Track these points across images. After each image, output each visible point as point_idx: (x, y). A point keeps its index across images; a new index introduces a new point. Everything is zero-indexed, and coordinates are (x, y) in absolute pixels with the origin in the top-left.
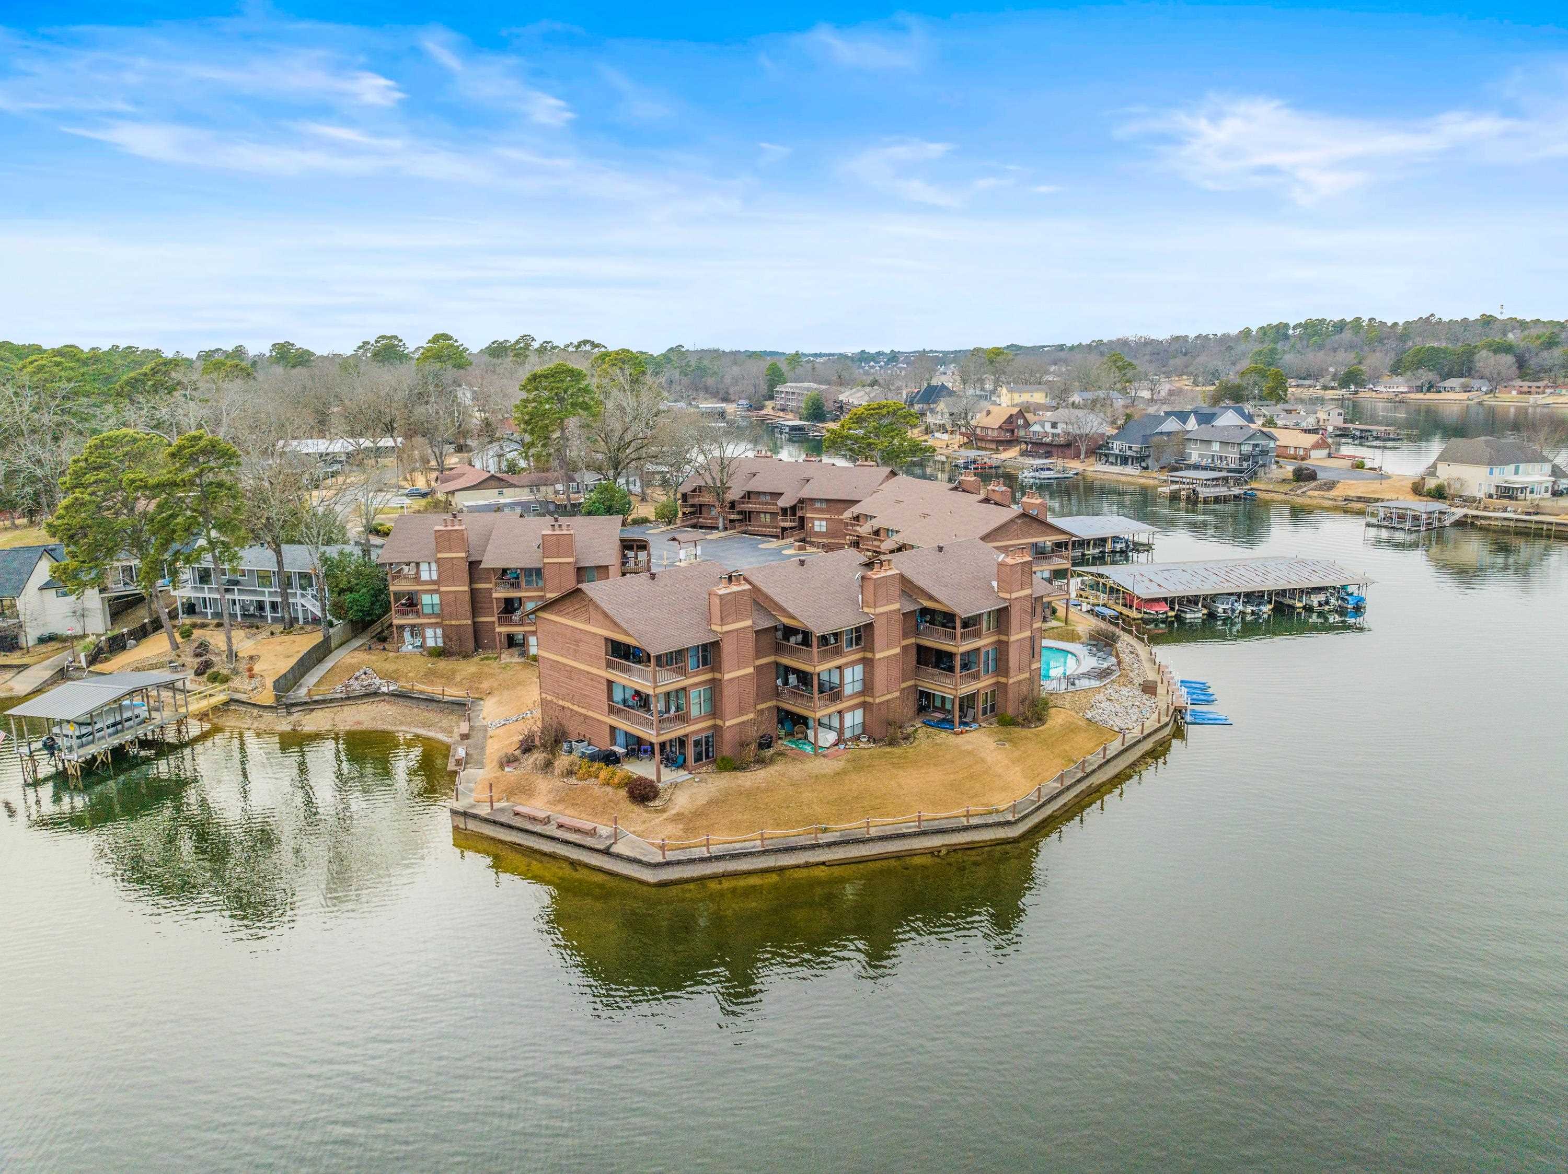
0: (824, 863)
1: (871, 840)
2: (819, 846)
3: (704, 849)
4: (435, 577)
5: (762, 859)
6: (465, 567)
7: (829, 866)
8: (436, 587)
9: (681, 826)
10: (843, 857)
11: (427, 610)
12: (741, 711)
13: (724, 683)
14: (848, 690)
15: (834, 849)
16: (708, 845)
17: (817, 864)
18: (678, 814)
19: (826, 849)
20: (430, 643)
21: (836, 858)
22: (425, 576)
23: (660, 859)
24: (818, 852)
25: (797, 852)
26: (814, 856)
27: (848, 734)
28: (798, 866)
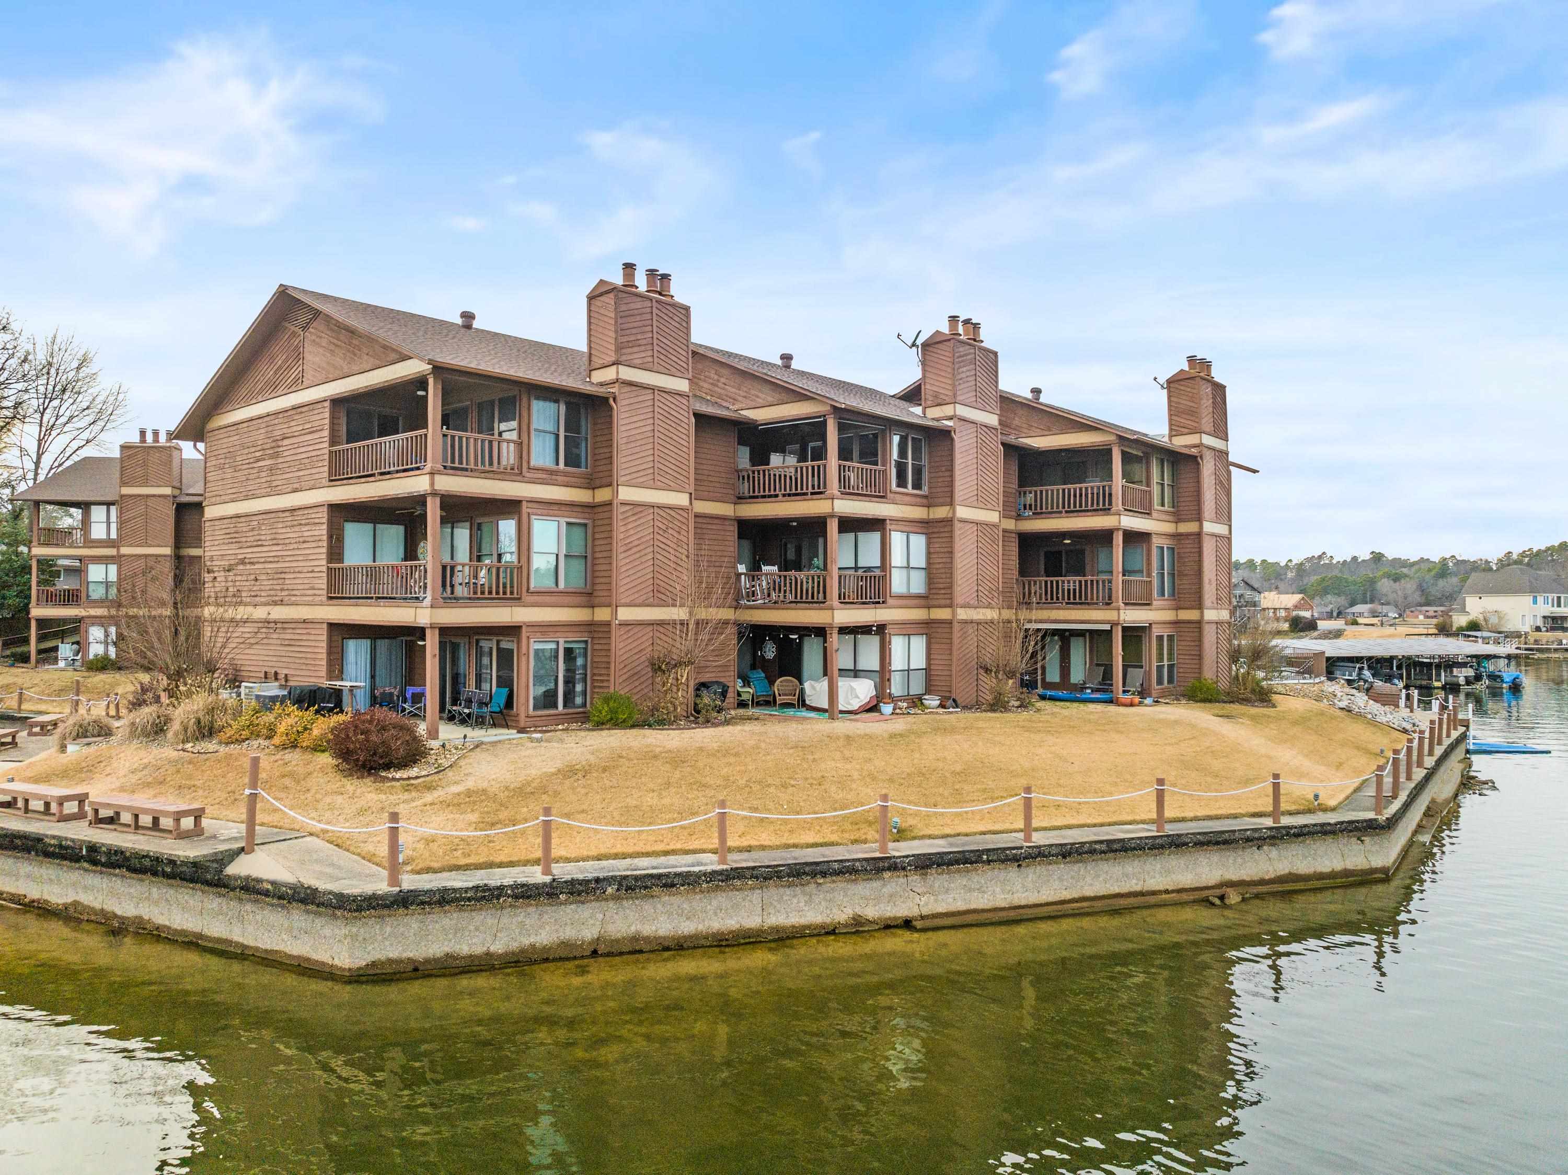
0: (907, 924)
1: (1040, 855)
2: (892, 866)
3: (538, 869)
4: (114, 535)
5: (721, 899)
6: (170, 512)
7: (924, 930)
8: (112, 552)
9: (474, 817)
10: (961, 906)
11: (97, 593)
12: (659, 597)
13: (619, 512)
14: (898, 583)
15: (937, 879)
16: (546, 861)
17: (889, 926)
18: (469, 793)
19: (915, 878)
20: (95, 650)
21: (941, 908)
22: (98, 531)
23: (382, 887)
24: (893, 884)
25: (827, 883)
26: (878, 900)
27: (896, 687)
28: (831, 931)
